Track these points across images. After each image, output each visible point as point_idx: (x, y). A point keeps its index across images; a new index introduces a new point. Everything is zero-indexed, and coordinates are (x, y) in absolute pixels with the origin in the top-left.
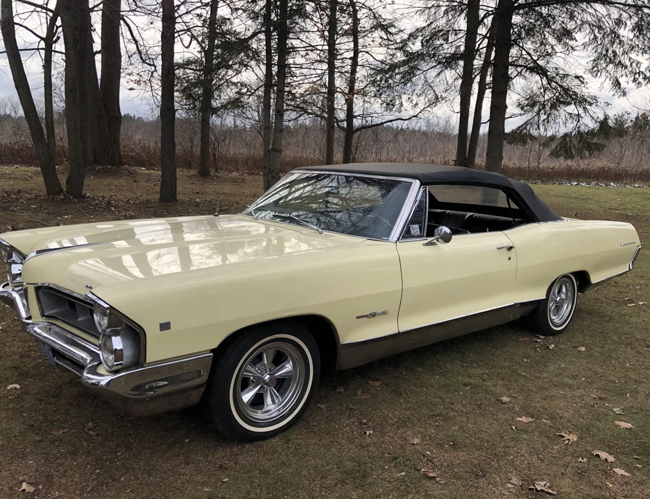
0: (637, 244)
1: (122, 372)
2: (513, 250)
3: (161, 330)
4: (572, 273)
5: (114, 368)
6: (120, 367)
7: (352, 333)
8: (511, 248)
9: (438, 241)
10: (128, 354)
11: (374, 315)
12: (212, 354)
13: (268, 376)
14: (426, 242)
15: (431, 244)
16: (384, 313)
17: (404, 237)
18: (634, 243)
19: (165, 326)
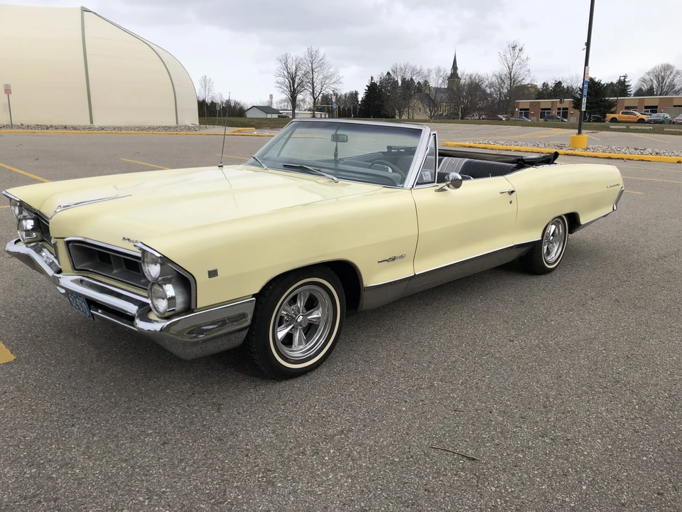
0: (621, 186)
1: (175, 318)
2: (514, 194)
3: (210, 276)
4: (565, 215)
5: (167, 315)
6: (172, 313)
7: (374, 277)
8: (513, 192)
9: (448, 187)
10: (180, 301)
11: (394, 259)
12: (254, 299)
13: (301, 317)
14: (437, 188)
15: (442, 190)
16: (402, 257)
17: (418, 184)
18: (618, 185)
19: (213, 274)
